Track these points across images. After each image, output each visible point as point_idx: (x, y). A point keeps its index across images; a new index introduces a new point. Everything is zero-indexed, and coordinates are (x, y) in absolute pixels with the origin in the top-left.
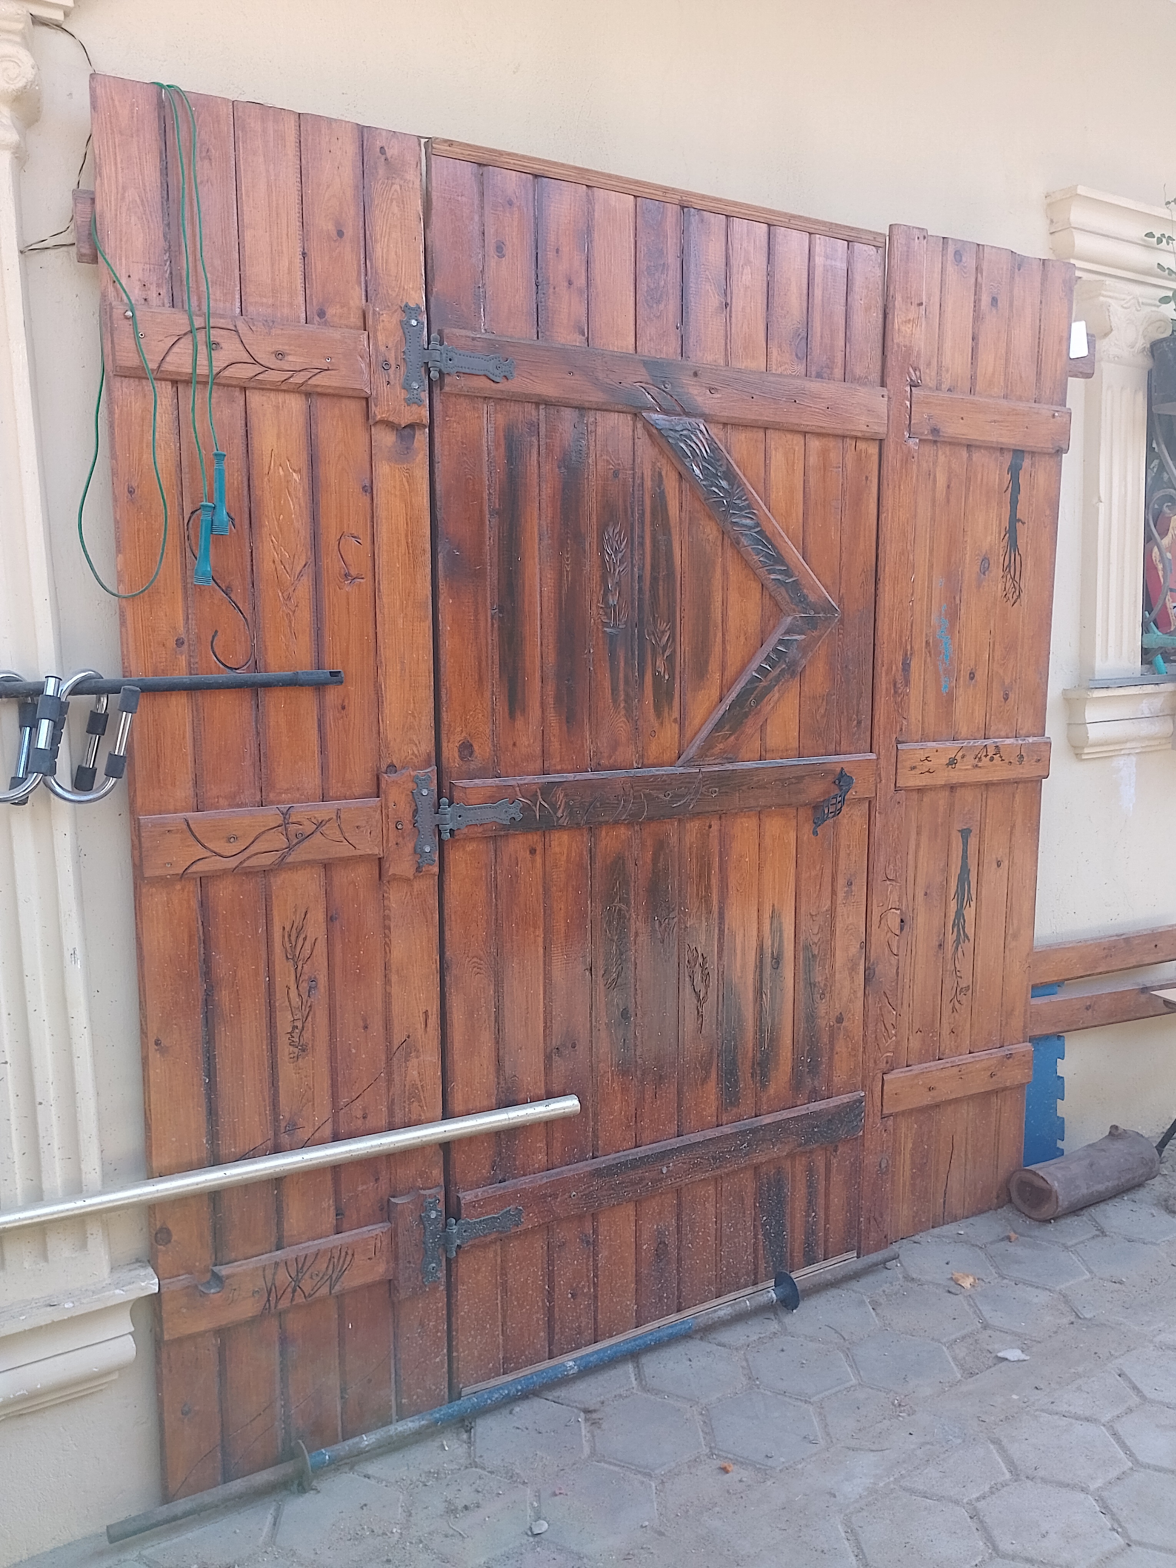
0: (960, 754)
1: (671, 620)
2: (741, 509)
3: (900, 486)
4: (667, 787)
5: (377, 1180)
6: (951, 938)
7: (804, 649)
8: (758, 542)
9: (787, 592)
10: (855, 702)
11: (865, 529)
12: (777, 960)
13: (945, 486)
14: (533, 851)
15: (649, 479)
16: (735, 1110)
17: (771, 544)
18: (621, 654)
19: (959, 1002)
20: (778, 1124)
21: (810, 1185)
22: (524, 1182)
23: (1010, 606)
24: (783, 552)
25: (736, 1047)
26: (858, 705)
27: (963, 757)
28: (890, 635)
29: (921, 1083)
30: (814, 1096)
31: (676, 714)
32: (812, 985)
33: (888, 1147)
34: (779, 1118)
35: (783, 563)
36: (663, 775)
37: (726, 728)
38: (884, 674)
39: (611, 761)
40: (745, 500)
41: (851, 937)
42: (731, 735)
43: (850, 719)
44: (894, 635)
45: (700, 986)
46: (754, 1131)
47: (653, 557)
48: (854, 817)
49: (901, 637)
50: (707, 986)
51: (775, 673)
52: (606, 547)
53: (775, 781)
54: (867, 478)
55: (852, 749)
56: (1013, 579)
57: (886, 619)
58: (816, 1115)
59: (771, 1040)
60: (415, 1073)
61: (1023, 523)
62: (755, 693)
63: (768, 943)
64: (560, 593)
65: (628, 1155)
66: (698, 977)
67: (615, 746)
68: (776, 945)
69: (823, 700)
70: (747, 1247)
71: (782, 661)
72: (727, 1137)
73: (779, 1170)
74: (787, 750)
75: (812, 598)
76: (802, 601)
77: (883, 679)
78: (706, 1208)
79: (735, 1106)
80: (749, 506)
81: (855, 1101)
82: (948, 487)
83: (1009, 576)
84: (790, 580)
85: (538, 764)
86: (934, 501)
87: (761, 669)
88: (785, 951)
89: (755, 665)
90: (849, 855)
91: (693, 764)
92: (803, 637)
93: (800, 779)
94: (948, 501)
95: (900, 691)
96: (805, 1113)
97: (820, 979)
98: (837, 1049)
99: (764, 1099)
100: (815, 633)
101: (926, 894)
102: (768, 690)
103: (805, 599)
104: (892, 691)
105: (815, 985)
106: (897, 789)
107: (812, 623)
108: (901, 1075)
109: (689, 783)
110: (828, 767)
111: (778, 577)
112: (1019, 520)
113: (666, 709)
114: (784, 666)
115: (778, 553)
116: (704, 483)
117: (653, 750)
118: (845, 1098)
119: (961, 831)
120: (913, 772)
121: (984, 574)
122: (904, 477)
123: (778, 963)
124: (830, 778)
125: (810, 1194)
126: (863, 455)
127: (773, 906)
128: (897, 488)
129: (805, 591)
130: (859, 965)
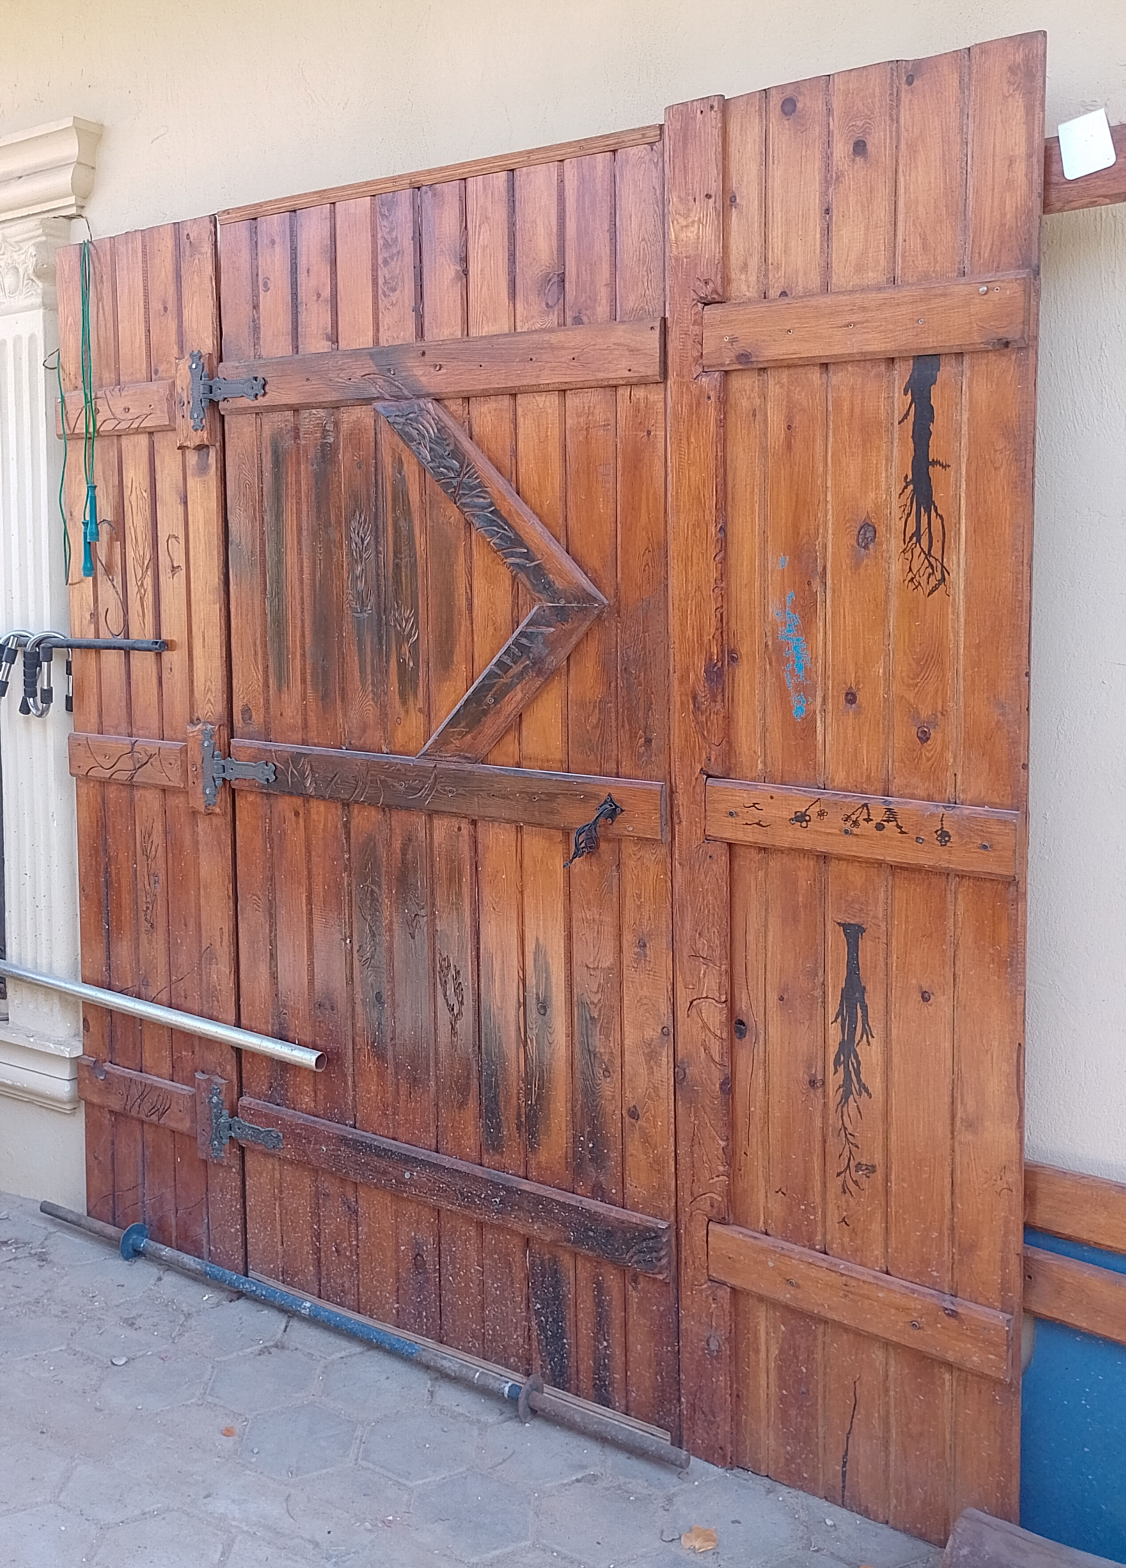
0: (816, 809)
1: (414, 606)
2: (472, 489)
3: (688, 438)
4: (401, 776)
5: (193, 1053)
6: (835, 1080)
7: (552, 644)
8: (492, 522)
9: (528, 577)
10: (641, 714)
11: (647, 498)
12: (544, 1007)
13: (783, 426)
14: (297, 814)
15: (390, 466)
16: (497, 1157)
17: (506, 523)
18: (368, 639)
19: (856, 1182)
20: (539, 1199)
21: (599, 1304)
22: (286, 1112)
23: (922, 597)
24: (521, 533)
25: (497, 1086)
26: (646, 718)
27: (821, 814)
28: (683, 632)
29: (771, 1264)
30: (598, 1192)
31: (420, 704)
32: (592, 1053)
33: (718, 1325)
34: (541, 1192)
35: (522, 544)
36: (397, 764)
37: (462, 725)
38: (676, 683)
39: (361, 742)
40: (477, 478)
41: (647, 1014)
42: (467, 732)
43: (633, 736)
44: (689, 632)
45: (453, 1001)
46: (509, 1190)
47: (395, 544)
48: (645, 861)
49: (701, 636)
50: (462, 1003)
51: (516, 669)
52: (353, 535)
53: (520, 793)
54: (649, 433)
55: (639, 773)
56: (928, 555)
57: (676, 611)
58: (594, 1217)
59: (539, 1097)
60: (215, 976)
61: (945, 467)
62: (494, 689)
63: (531, 981)
64: (314, 580)
65: (375, 1140)
66: (451, 991)
67: (364, 728)
68: (542, 988)
69: (594, 707)
70: (516, 1323)
71: (525, 656)
72: (476, 1178)
73: (555, 1260)
74: (548, 761)
75: (559, 584)
76: (548, 587)
77: (676, 688)
78: (467, 1249)
79: (498, 1153)
80: (480, 485)
81: (648, 1229)
82: (789, 428)
83: (918, 550)
84: (533, 564)
85: (299, 736)
86: (764, 450)
87: (500, 663)
88: (554, 999)
89: (494, 661)
90: (639, 907)
91: (429, 757)
92: (552, 630)
93: (552, 796)
94: (789, 447)
95: (703, 707)
96: (574, 1203)
97: (602, 1050)
98: (631, 1149)
99: (533, 1163)
100: (567, 627)
101: (781, 999)
102: (508, 688)
103: (550, 586)
104: (691, 706)
105: (595, 1055)
106: (708, 839)
107: (561, 614)
108: (736, 1236)
109: (424, 776)
110: (588, 789)
111: (517, 561)
112: (935, 463)
113: (411, 698)
114: (528, 662)
115: (516, 534)
116: (431, 464)
117: (400, 737)
118: (636, 1217)
119: (845, 926)
120: (730, 819)
121: (866, 547)
122: (695, 425)
123: (544, 1008)
124: (595, 803)
125: (600, 1315)
126: (642, 405)
127: (537, 939)
128: (684, 441)
129: (551, 576)
130: (660, 1054)
